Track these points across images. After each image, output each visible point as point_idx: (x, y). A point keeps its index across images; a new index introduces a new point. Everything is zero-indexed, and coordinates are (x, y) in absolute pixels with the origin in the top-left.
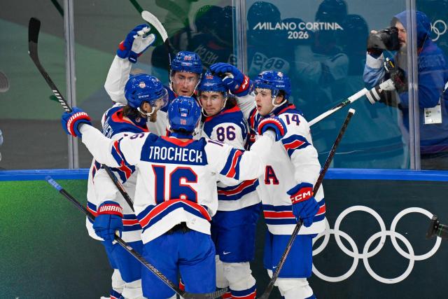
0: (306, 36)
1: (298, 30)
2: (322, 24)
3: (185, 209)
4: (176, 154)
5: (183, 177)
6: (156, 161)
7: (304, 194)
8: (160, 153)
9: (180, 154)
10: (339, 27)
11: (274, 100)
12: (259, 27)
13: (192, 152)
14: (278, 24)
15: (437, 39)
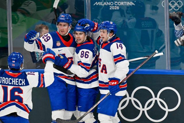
0: (118, 8)
1: (114, 5)
2: (125, 2)
3: (16, 106)
4: (13, 81)
5: (16, 91)
6: (3, 84)
7: (113, 83)
8: (5, 81)
9: (14, 82)
10: (133, 4)
11: (108, 35)
12: (96, 4)
13: (20, 80)
14: (105, 3)
15: (178, 9)
